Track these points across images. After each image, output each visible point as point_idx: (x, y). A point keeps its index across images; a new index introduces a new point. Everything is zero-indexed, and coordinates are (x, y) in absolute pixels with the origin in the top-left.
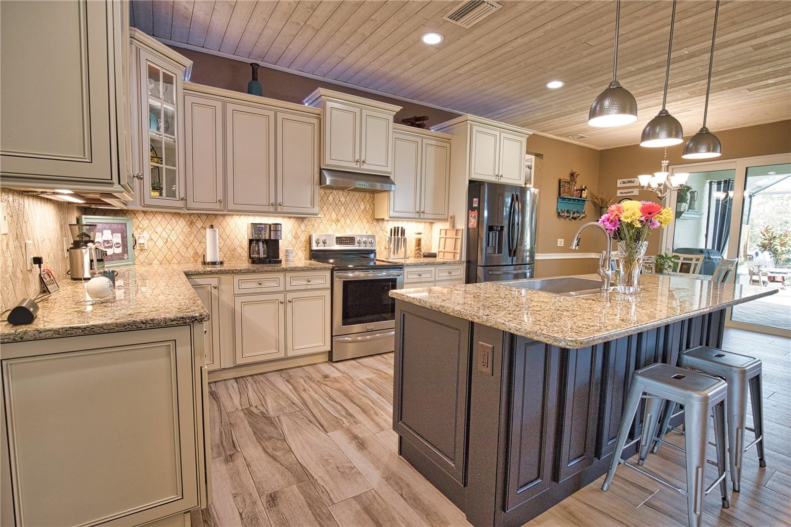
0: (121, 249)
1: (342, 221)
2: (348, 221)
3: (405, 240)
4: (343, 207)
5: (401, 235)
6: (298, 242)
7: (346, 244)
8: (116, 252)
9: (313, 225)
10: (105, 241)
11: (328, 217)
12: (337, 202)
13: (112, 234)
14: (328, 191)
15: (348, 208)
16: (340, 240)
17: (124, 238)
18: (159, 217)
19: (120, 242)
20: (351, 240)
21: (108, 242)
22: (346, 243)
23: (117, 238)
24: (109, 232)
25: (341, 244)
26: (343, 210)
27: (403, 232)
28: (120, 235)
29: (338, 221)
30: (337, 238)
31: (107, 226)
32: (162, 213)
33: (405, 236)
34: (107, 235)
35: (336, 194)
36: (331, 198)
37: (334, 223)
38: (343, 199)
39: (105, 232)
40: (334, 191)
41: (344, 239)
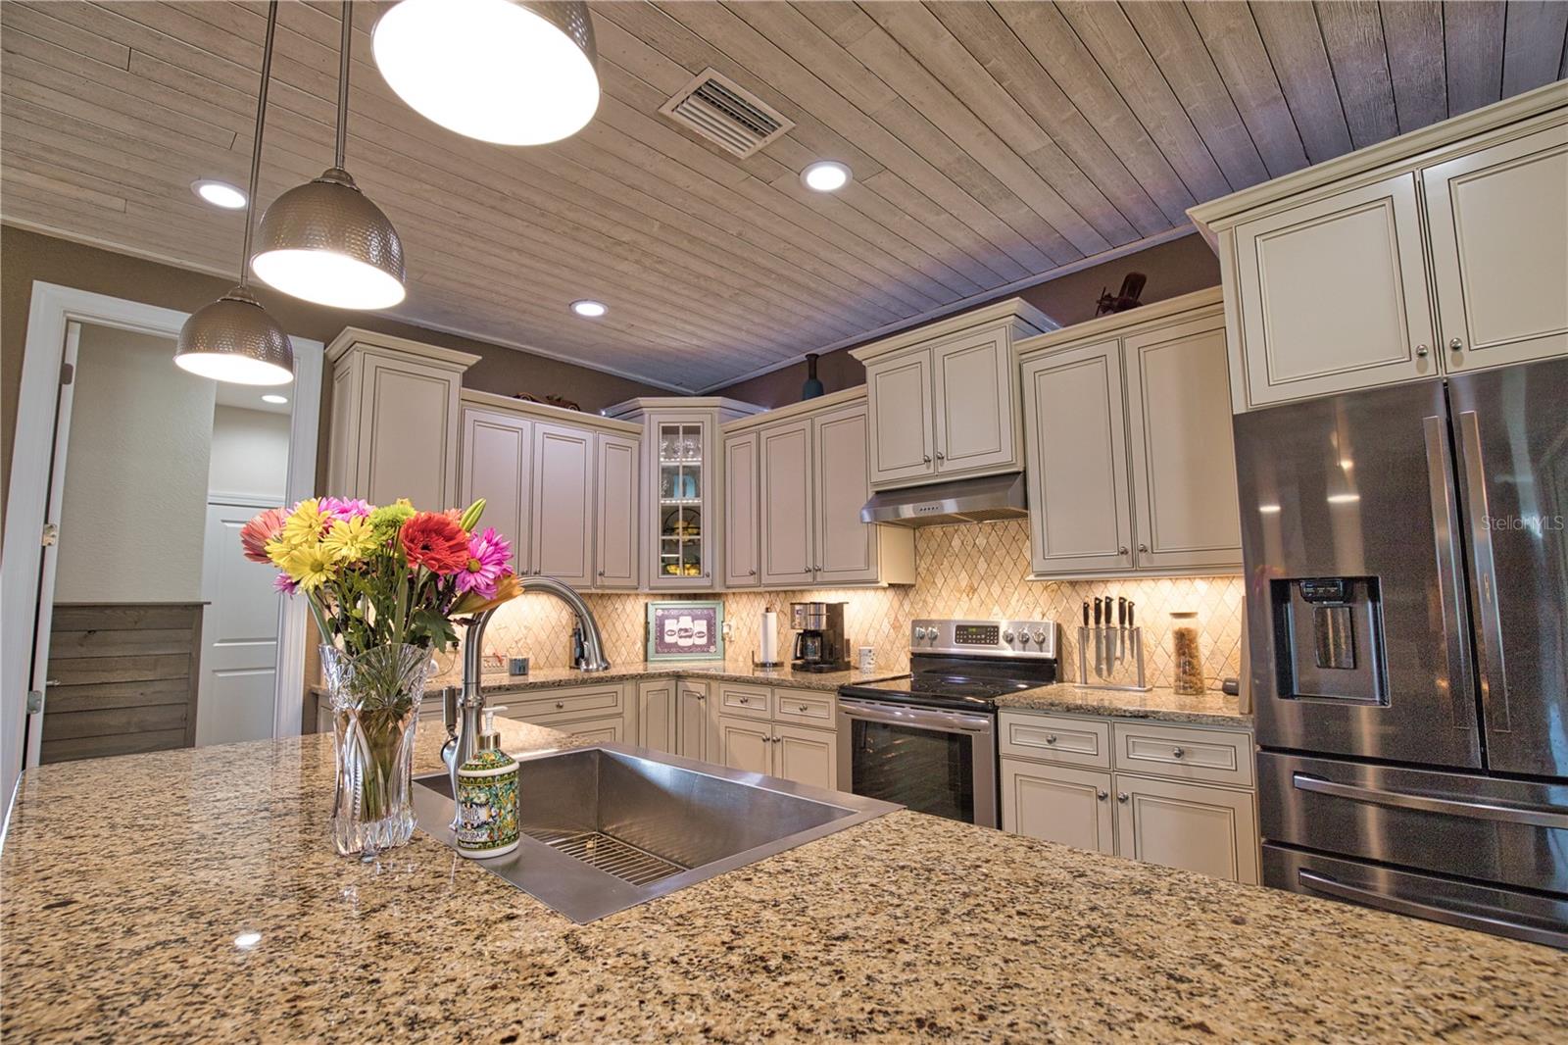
0: (704, 641)
1: (983, 590)
2: (996, 590)
3: (1135, 635)
4: (982, 559)
5: (1122, 621)
6: (900, 636)
7: (978, 641)
8: (696, 643)
9: (925, 601)
10: (681, 630)
11: (951, 583)
12: (969, 549)
13: (693, 621)
14: (950, 529)
15: (995, 560)
16: (965, 633)
17: (711, 626)
18: (745, 598)
19: (705, 631)
20: (989, 633)
21: (686, 630)
22: (976, 639)
23: (701, 626)
24: (689, 618)
25: (965, 642)
26: (982, 566)
27: (1126, 611)
28: (705, 622)
29: (974, 590)
30: (959, 628)
31: (686, 612)
32: (746, 593)
33: (1137, 623)
34: (686, 622)
35: (966, 531)
36: (956, 543)
37: (964, 595)
38: (981, 541)
39: (681, 618)
40: (962, 527)
41: (974, 630)
